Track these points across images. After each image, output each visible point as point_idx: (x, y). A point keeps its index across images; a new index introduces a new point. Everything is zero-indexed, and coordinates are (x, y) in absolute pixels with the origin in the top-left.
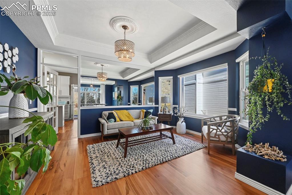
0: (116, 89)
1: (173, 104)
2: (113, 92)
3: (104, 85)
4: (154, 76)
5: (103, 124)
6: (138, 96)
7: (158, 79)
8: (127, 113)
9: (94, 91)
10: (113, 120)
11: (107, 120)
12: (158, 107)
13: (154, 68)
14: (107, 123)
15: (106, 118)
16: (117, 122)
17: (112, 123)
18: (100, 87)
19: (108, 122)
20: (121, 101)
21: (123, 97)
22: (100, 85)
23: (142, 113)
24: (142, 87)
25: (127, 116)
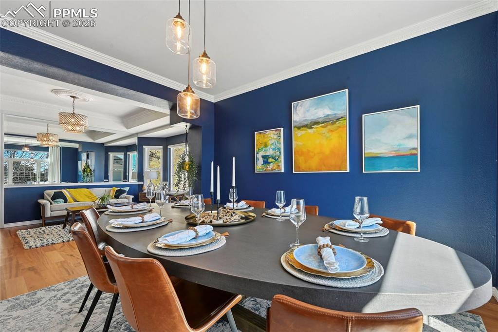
0: (84, 156)
1: (163, 181)
2: (79, 162)
3: (59, 148)
4: (137, 144)
5: (44, 205)
6: (123, 169)
7: (143, 149)
8: (88, 193)
9: (32, 158)
10: (62, 200)
11: (51, 200)
12: (142, 185)
13: (137, 134)
14: (51, 204)
15: (50, 199)
16: (69, 202)
17: (60, 204)
18: (48, 151)
19: (53, 203)
20: (91, 177)
21: (94, 170)
22: (48, 148)
23: (112, 192)
24: (129, 155)
25: (87, 196)
